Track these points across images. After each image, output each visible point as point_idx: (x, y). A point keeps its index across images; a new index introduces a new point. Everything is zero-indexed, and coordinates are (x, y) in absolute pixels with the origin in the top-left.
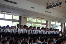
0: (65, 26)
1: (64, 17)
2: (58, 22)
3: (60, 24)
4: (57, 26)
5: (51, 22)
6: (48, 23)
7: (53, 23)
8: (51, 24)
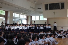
0: (32, 20)
1: (31, 7)
2: (23, 15)
3: (25, 17)
4: (21, 20)
5: (14, 14)
6: (9, 15)
7: (16, 15)
8: (14, 16)
